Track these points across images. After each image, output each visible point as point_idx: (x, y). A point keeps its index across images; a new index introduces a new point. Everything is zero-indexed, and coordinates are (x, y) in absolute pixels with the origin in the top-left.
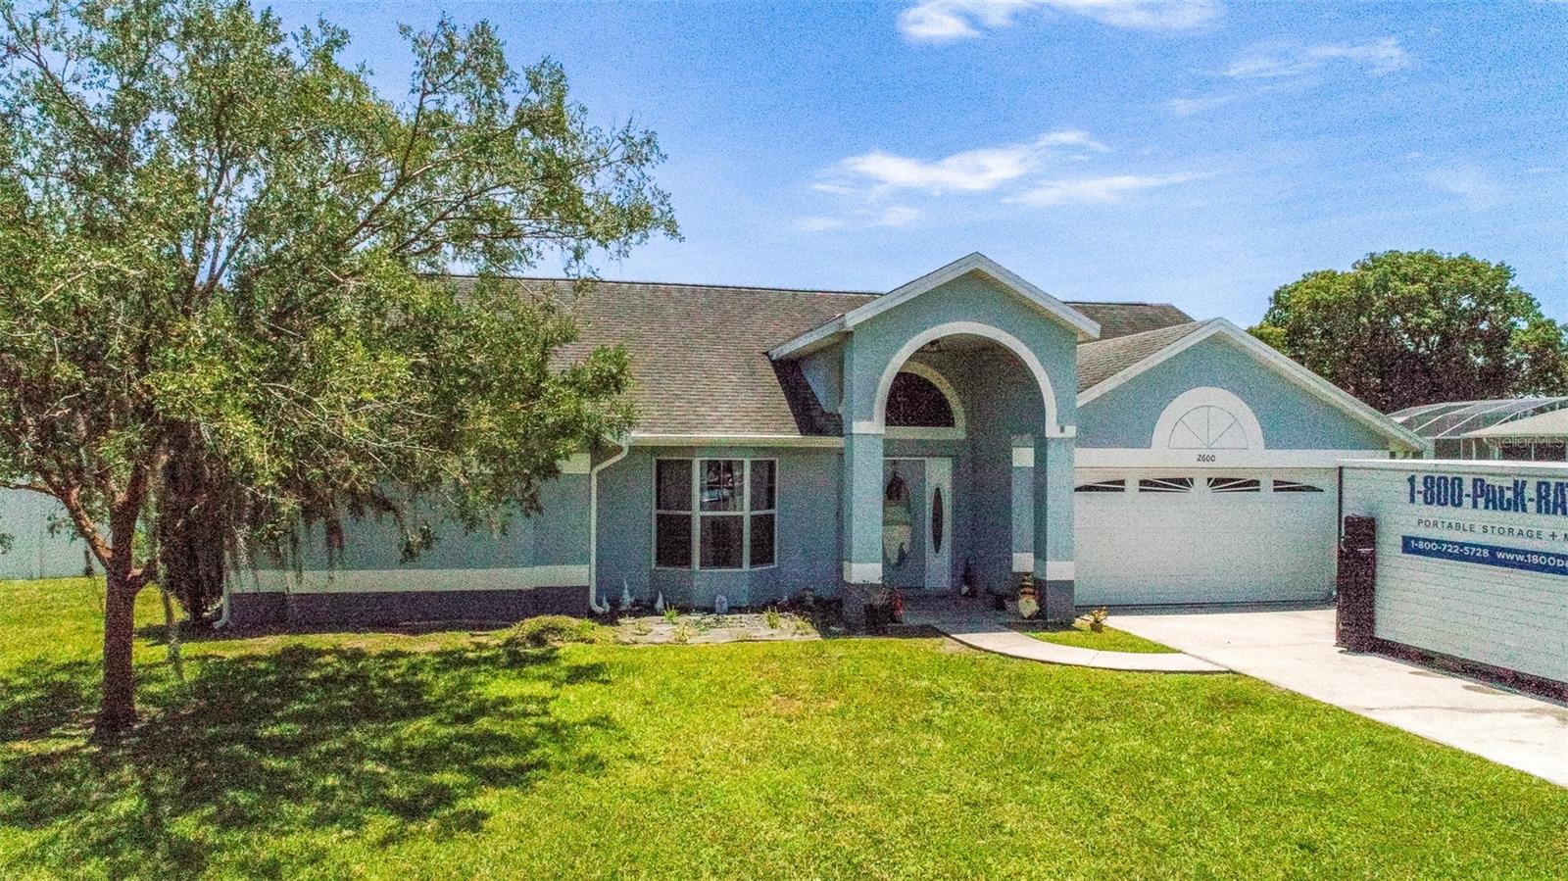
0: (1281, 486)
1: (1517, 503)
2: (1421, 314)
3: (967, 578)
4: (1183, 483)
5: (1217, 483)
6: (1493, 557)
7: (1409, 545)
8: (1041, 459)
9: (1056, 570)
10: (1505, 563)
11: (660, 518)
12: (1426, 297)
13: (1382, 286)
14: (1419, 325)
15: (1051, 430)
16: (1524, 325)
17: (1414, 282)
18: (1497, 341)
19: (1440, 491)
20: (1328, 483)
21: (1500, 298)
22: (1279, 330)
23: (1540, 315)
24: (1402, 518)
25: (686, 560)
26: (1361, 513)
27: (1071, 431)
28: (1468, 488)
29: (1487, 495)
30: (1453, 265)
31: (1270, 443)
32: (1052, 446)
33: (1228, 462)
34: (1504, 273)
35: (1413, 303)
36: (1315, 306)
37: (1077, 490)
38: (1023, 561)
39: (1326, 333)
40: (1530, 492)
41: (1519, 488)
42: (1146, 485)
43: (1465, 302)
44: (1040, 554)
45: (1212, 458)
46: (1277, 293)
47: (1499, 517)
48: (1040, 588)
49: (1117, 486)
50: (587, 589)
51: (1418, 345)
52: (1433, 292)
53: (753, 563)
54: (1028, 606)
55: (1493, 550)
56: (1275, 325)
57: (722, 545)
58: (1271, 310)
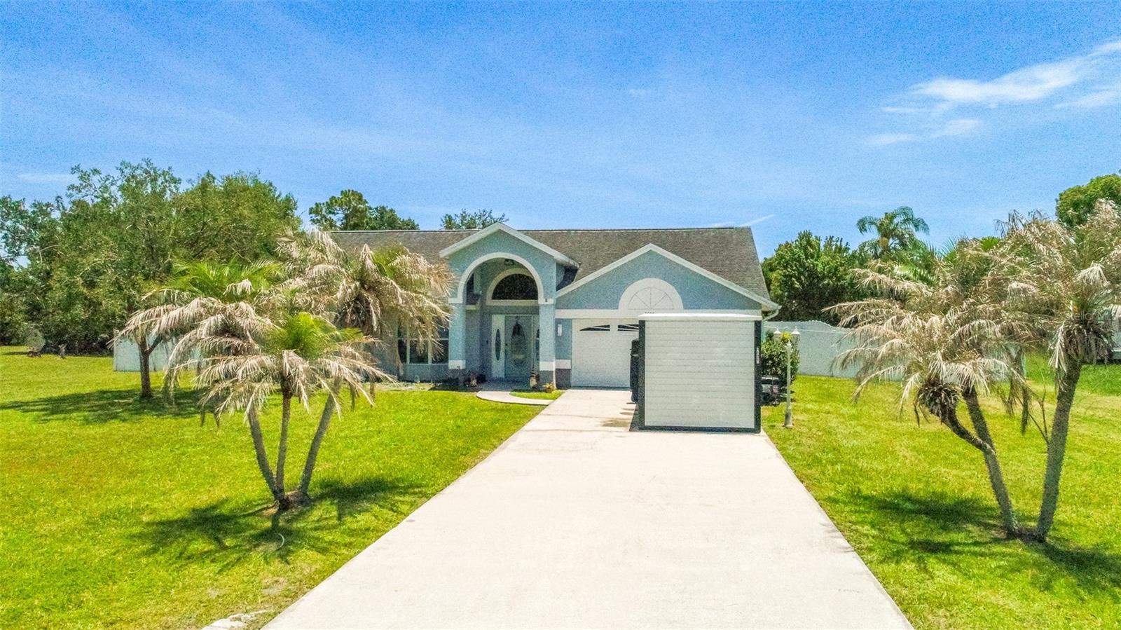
9: (544, 366)
15: (542, 300)
27: (551, 302)
31: (688, 306)
32: (542, 308)
42: (622, 327)
48: (538, 374)
49: (606, 328)
53: (434, 361)
54: (533, 382)
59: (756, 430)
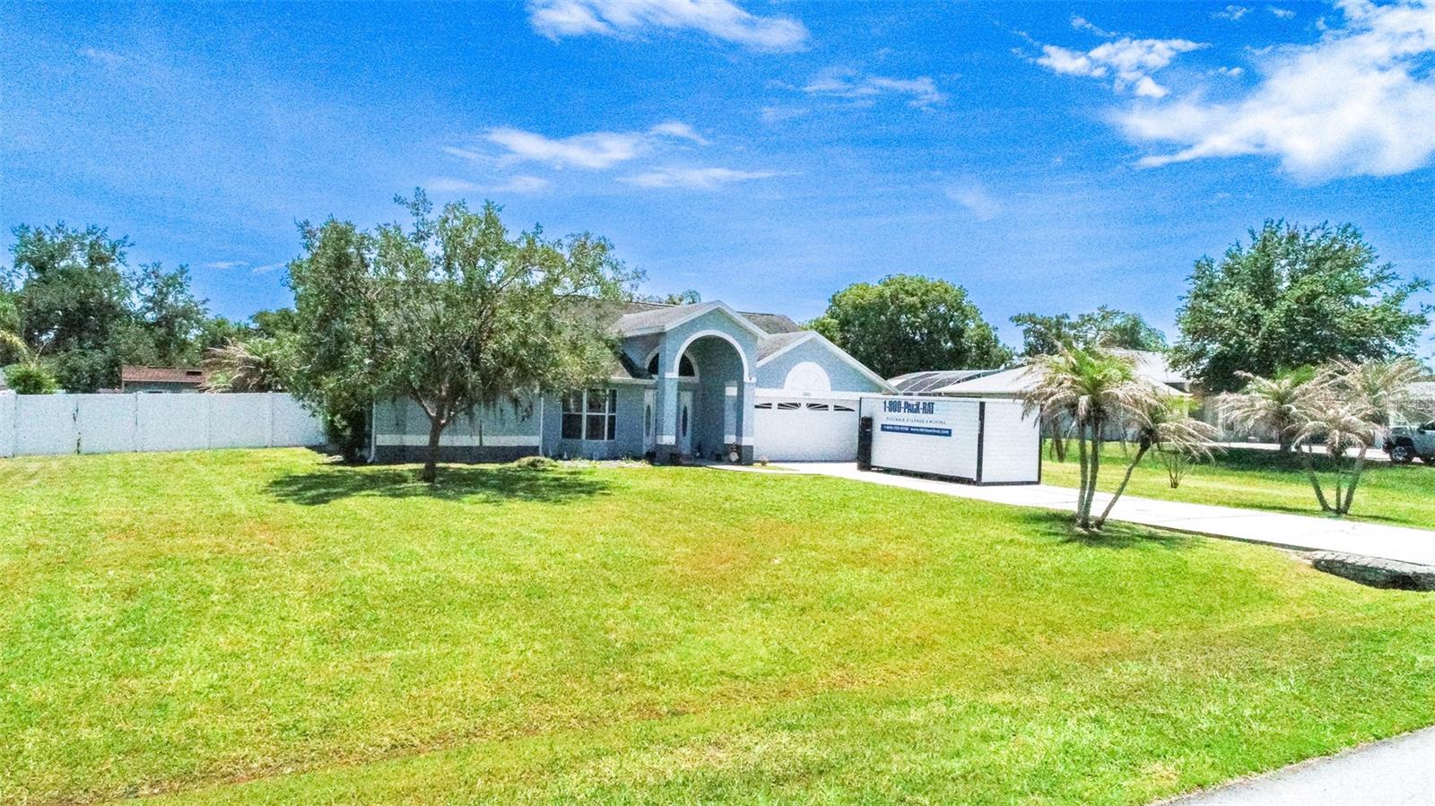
0: (838, 408)
1: (917, 411)
2: (916, 316)
3: (699, 448)
4: (796, 405)
5: (811, 406)
6: (910, 430)
7: (884, 428)
8: (741, 390)
9: (746, 441)
10: (912, 432)
11: (564, 416)
12: (919, 305)
13: (894, 297)
14: (915, 322)
15: (746, 379)
16: (972, 325)
17: (913, 296)
18: (957, 334)
19: (894, 407)
20: (856, 407)
21: (959, 308)
22: (834, 321)
23: (982, 320)
24: (882, 417)
25: (579, 437)
26: (868, 416)
27: (754, 380)
28: (903, 405)
29: (909, 407)
30: (934, 287)
31: (834, 388)
32: (746, 386)
33: (817, 397)
34: (963, 292)
35: (912, 309)
36: (855, 307)
37: (757, 407)
38: (730, 439)
39: (862, 325)
40: (921, 406)
41: (918, 405)
42: (781, 406)
43: (942, 309)
44: (739, 433)
45: (809, 394)
46: (834, 296)
47: (912, 415)
48: (738, 448)
49: (768, 406)
50: (538, 447)
51: (915, 334)
52: (923, 303)
53: (609, 439)
54: (734, 457)
55: (910, 427)
56: (832, 318)
57: (595, 428)
58: (830, 307)
59: (1038, 483)
